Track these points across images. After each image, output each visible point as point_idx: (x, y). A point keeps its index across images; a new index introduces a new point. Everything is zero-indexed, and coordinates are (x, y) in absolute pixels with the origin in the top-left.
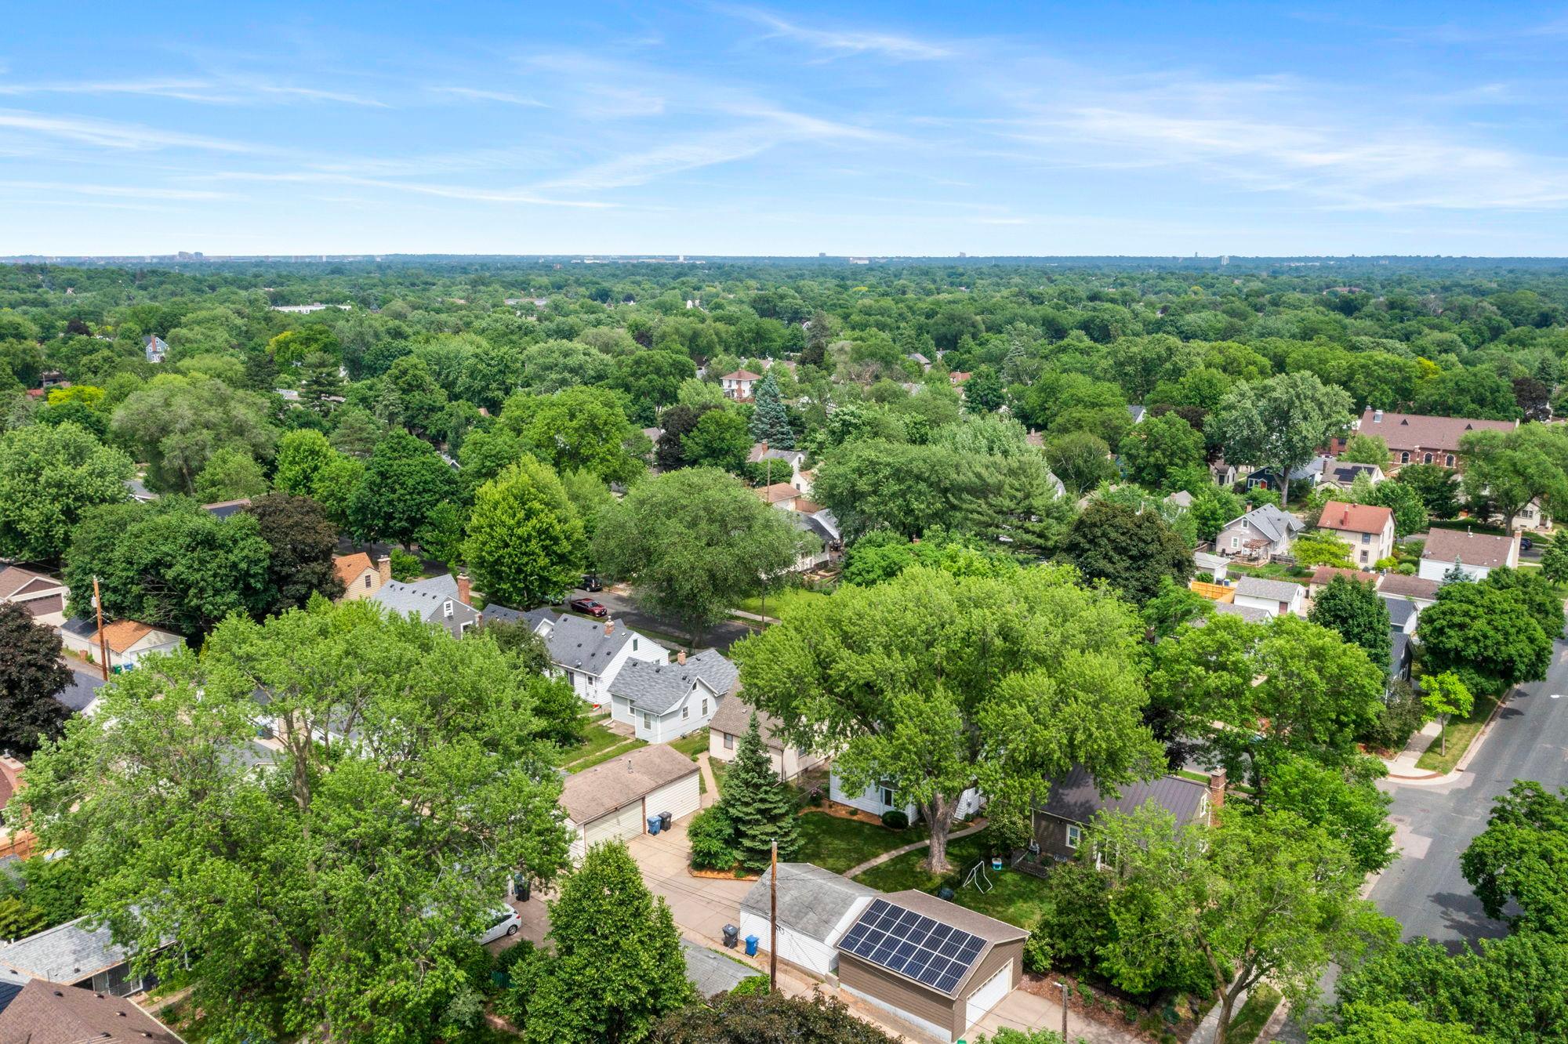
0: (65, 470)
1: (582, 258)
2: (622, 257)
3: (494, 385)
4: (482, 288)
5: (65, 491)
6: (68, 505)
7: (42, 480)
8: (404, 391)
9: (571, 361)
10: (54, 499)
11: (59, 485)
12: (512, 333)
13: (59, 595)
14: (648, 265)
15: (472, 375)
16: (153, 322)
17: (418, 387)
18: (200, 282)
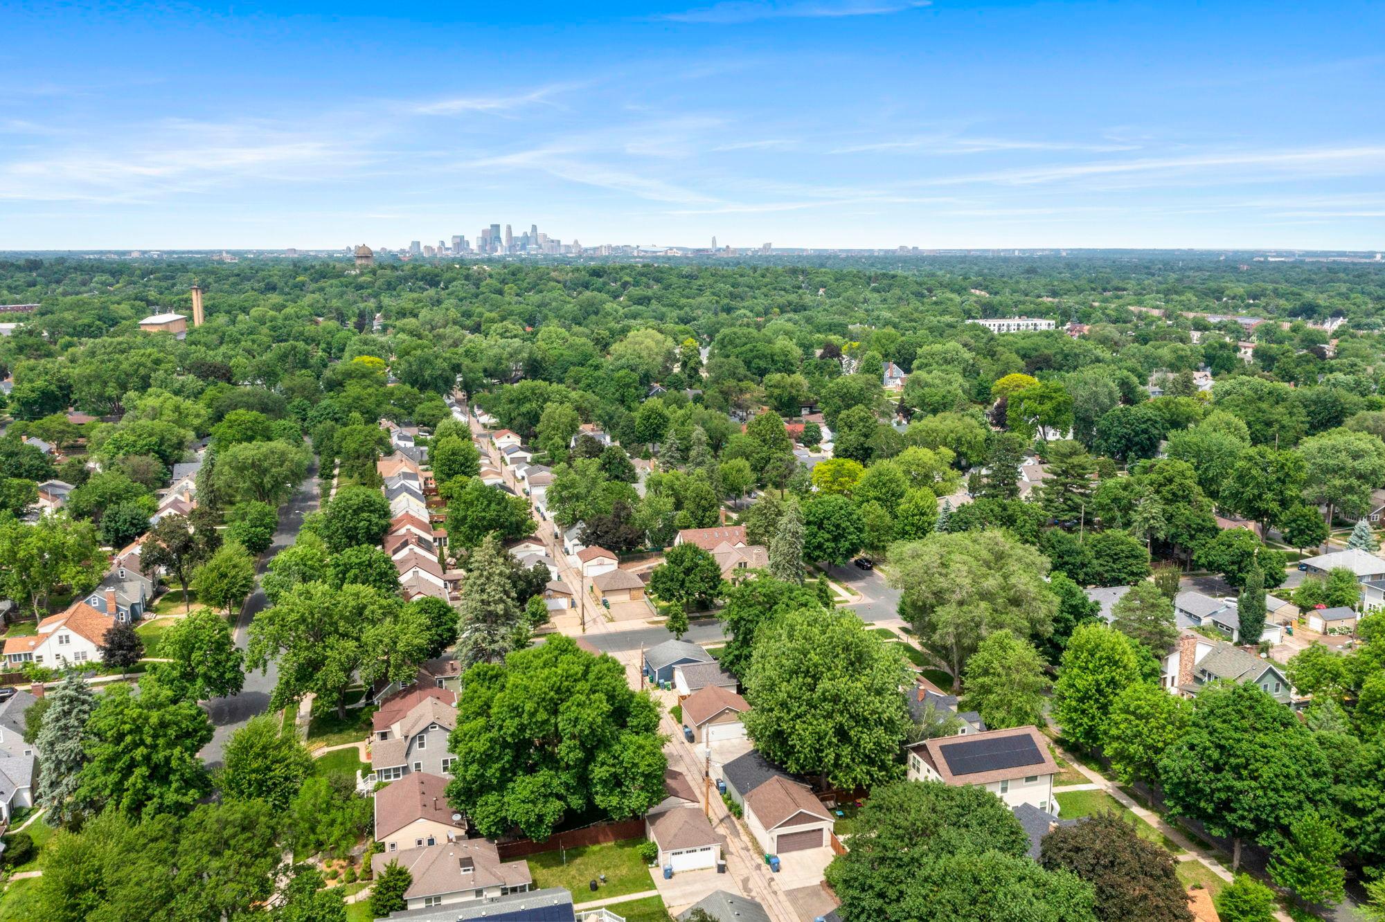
0: (842, 684)
1: (1264, 254)
2: (1308, 254)
3: (1269, 495)
4: (1175, 297)
5: (840, 706)
6: (841, 725)
7: (820, 687)
8: (1168, 502)
9: (1363, 465)
10: (829, 716)
11: (836, 699)
12: (1260, 399)
13: (821, 830)
14: (1346, 269)
15: (1240, 478)
16: (892, 348)
17: (1183, 497)
18: (920, 284)
